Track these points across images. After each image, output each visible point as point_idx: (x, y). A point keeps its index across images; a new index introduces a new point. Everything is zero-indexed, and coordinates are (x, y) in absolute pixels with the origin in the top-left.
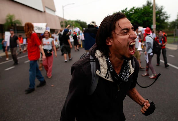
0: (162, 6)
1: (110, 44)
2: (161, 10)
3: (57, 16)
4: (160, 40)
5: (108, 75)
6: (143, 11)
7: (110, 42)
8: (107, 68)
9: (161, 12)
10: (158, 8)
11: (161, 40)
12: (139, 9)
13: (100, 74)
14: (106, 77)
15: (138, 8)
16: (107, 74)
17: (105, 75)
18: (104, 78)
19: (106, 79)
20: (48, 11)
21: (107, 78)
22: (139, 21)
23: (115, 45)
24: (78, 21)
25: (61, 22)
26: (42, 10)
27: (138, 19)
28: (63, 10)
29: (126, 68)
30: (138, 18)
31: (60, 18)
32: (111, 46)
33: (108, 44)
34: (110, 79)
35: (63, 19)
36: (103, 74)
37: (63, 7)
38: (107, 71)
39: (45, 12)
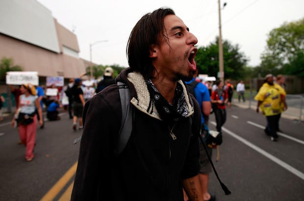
0: (237, 45)
1: (155, 55)
2: (237, 49)
3: (81, 59)
4: (220, 95)
5: (151, 108)
6: (209, 52)
7: (155, 52)
8: (149, 97)
9: (237, 53)
10: (232, 47)
11: (222, 95)
12: (204, 48)
13: (138, 105)
14: (148, 111)
15: (202, 48)
16: (150, 105)
17: (147, 108)
18: (146, 112)
19: (149, 114)
20: (67, 52)
21: (151, 113)
22: (203, 67)
23: (163, 55)
24: (116, 66)
25: (88, 68)
26: (58, 50)
27: (202, 64)
28: (91, 50)
29: (181, 102)
30: (200, 62)
31: (85, 62)
32: (156, 58)
33: (151, 57)
34: (155, 115)
35: (91, 63)
36: (142, 106)
37: (91, 46)
38: (149, 101)
39: (61, 53)
